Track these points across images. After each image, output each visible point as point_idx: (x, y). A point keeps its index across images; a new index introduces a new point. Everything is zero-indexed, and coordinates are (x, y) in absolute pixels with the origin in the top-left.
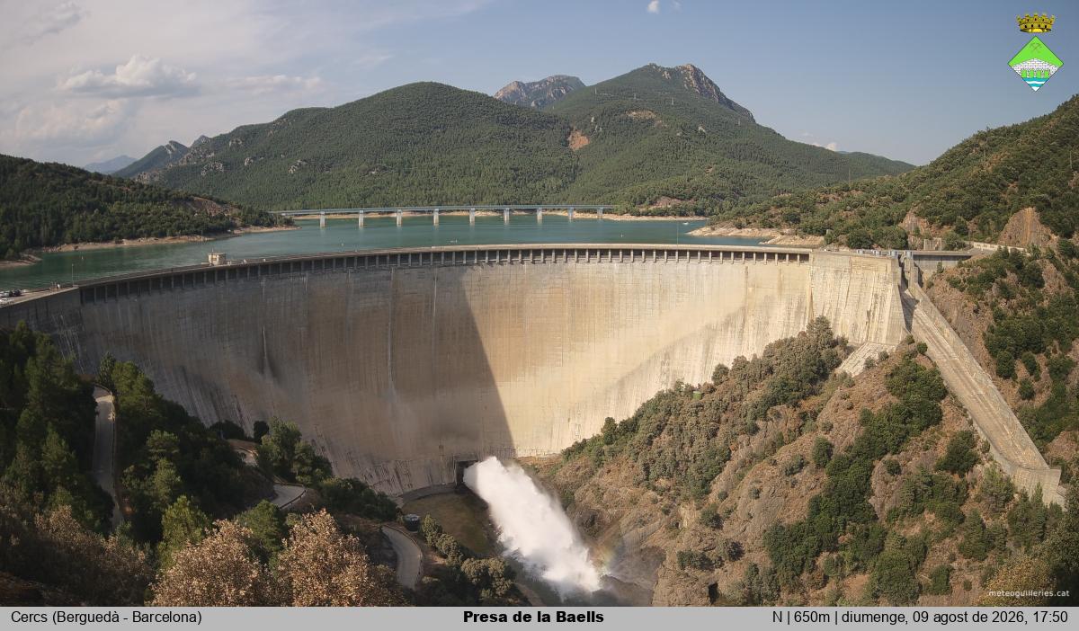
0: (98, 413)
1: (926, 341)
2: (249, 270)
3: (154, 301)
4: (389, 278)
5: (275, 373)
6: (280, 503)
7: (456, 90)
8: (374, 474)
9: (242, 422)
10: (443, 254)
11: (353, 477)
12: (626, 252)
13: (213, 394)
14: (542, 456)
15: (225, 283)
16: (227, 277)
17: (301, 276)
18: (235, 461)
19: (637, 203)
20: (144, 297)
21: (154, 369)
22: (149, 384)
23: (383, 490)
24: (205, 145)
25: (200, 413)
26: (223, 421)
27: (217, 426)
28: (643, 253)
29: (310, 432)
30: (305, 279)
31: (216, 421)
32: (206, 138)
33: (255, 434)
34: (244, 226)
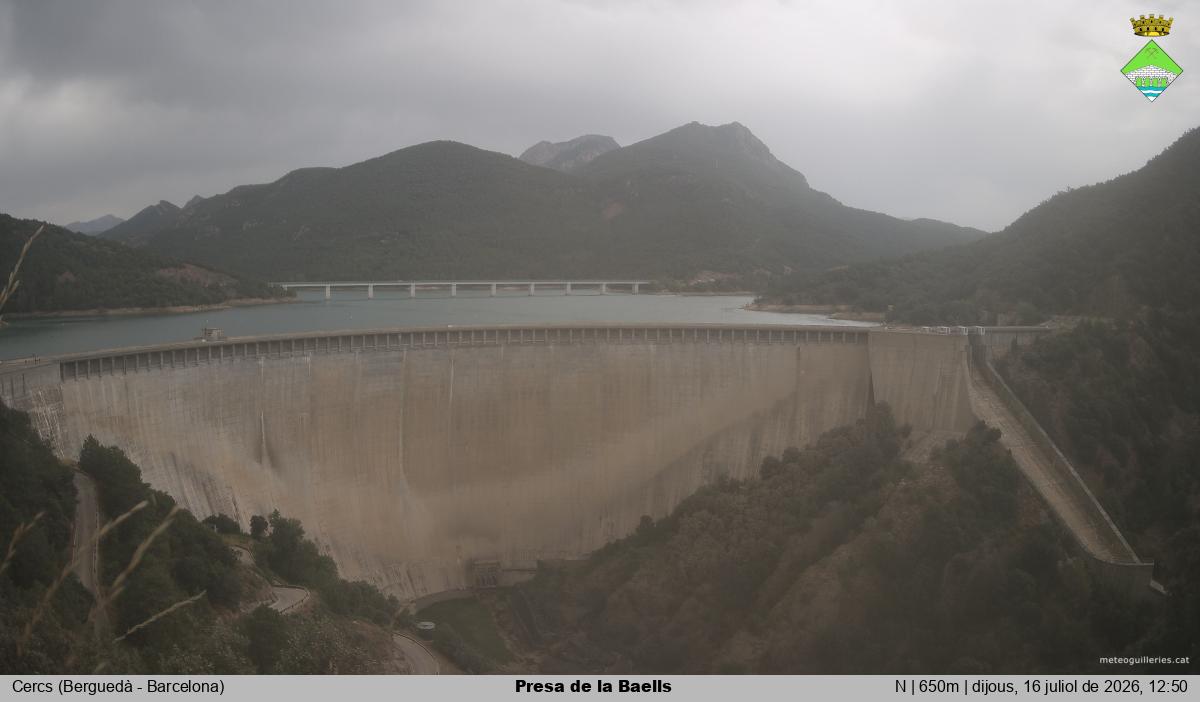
0: (78, 502)
1: (1000, 426)
2: (246, 347)
3: (143, 380)
4: (400, 360)
5: (275, 463)
6: (278, 606)
7: (476, 150)
8: (384, 578)
9: (238, 517)
10: (461, 334)
11: (360, 580)
12: (665, 330)
13: (205, 484)
14: (570, 559)
15: (220, 362)
16: (222, 354)
17: (304, 355)
18: (229, 560)
19: (677, 277)
20: (131, 374)
21: (141, 455)
22: (134, 472)
23: (394, 595)
24: (199, 205)
25: (191, 505)
26: (217, 516)
27: (211, 520)
28: (683, 333)
29: (313, 530)
30: (309, 359)
31: (209, 514)
32: (200, 198)
33: (253, 530)
34: (241, 298)
